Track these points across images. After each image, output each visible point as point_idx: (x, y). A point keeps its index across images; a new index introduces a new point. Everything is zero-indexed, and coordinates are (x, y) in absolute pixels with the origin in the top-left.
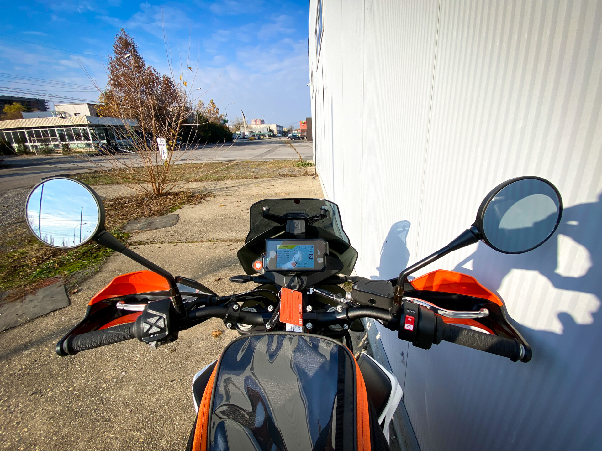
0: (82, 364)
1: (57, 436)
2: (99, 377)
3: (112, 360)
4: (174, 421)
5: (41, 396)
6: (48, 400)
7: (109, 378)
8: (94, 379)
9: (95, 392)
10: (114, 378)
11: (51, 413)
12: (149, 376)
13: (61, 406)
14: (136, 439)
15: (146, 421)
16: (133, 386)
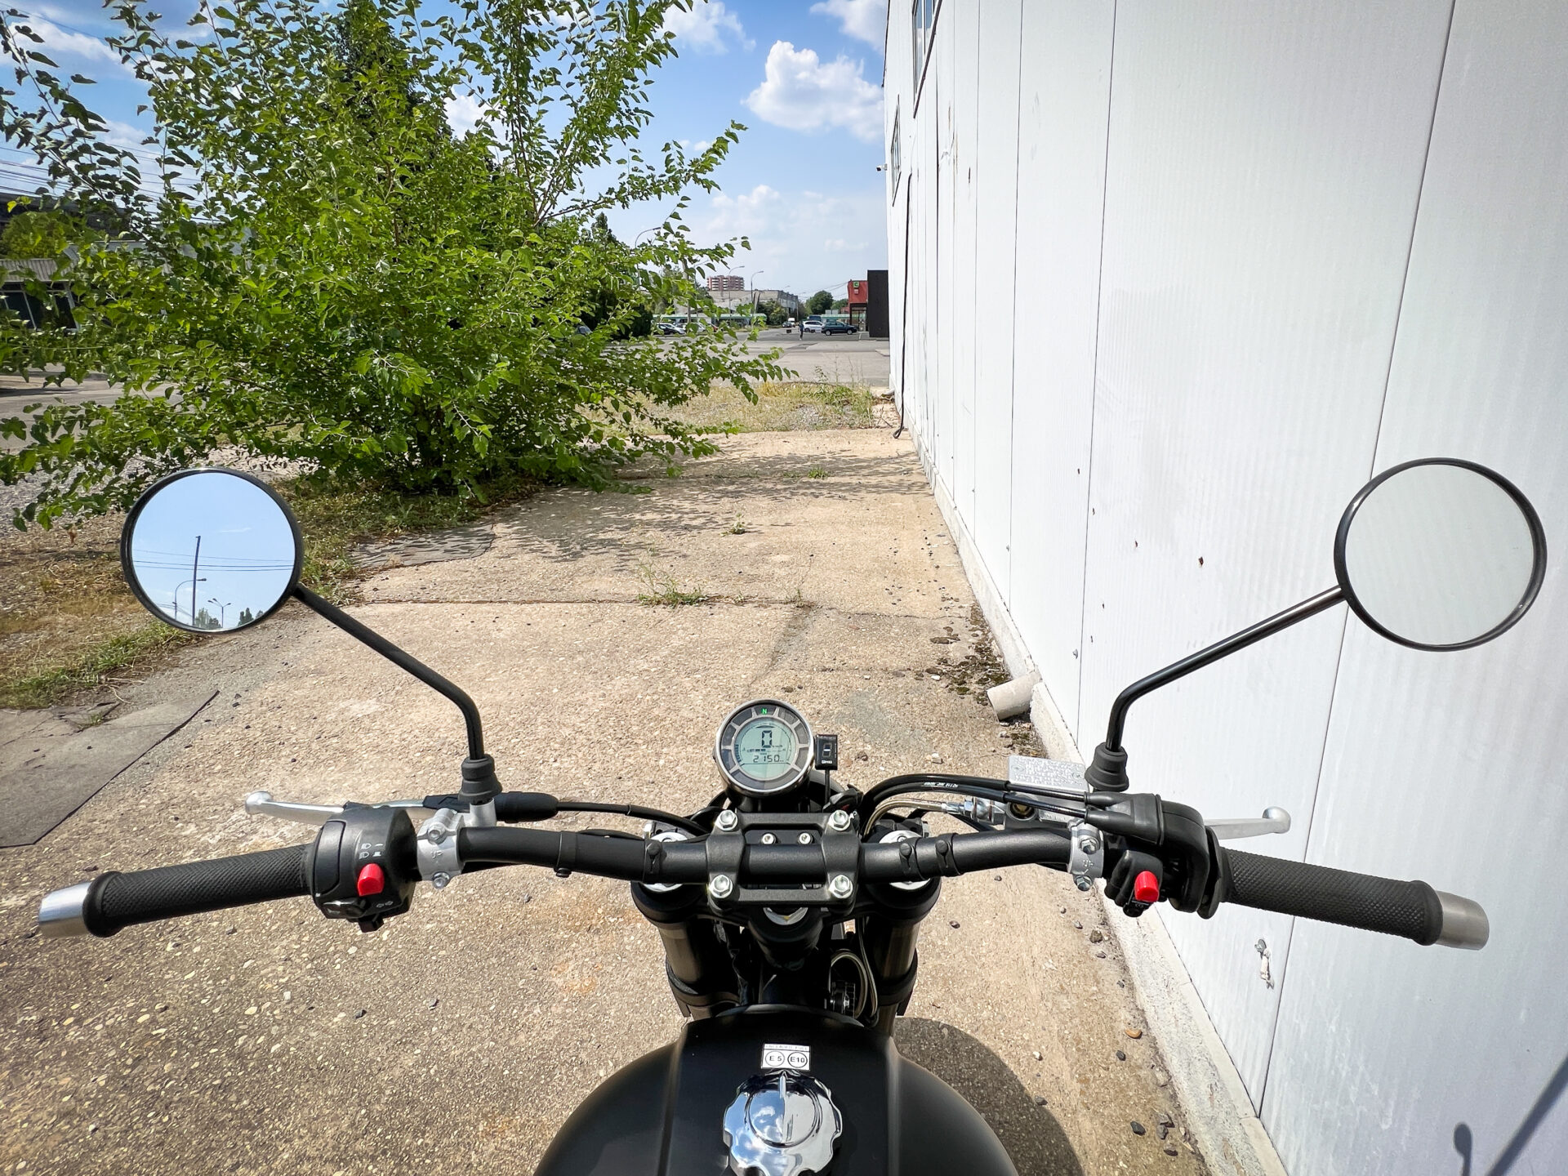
0: (188, 941)
2: (239, 983)
3: (283, 932)
4: (468, 1137)
5: (41, 1042)
6: (64, 1054)
7: (270, 986)
8: (222, 989)
9: (222, 1033)
10: (286, 986)
12: (396, 984)
15: (379, 1131)
16: (342, 1015)
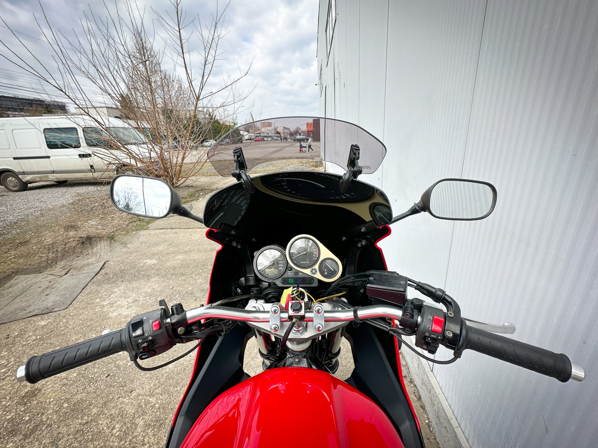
1: (68, 404)
11: (64, 380)
13: (76, 374)
14: (152, 404)
